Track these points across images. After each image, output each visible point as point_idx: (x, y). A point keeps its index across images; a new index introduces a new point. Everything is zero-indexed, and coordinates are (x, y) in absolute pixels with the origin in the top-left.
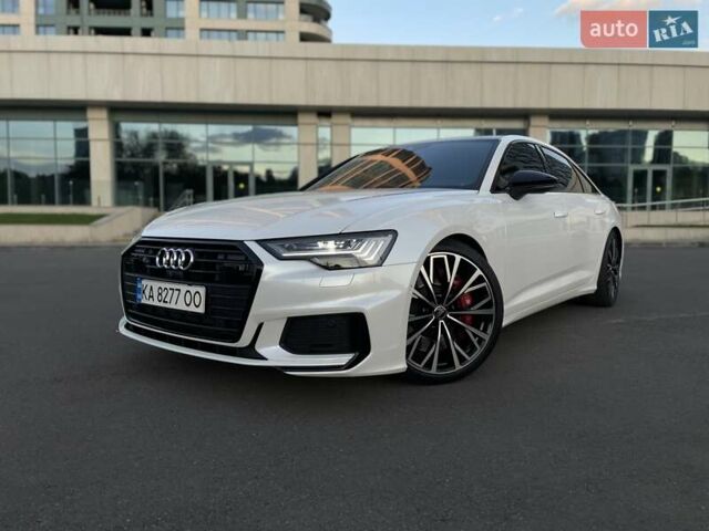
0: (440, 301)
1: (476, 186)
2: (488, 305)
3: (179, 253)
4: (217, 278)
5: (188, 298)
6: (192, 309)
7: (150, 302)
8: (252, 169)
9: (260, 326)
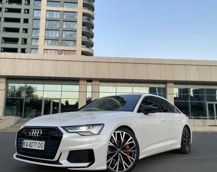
0: (119, 147)
1: (132, 110)
2: (134, 149)
3: (37, 131)
4: (49, 139)
5: (39, 145)
6: (40, 149)
7: (26, 147)
8: (60, 101)
9: (61, 154)
